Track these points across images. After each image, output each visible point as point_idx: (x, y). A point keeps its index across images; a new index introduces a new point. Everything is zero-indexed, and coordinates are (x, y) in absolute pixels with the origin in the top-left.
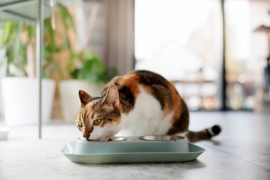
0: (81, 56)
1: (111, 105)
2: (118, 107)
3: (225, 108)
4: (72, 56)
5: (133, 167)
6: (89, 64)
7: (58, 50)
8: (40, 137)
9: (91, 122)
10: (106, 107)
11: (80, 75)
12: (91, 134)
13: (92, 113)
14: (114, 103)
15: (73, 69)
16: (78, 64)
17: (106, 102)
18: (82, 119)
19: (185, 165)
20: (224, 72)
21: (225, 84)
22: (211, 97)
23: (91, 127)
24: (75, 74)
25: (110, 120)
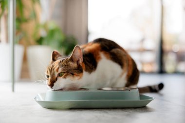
0: (45, 26)
1: (76, 62)
2: (81, 65)
3: (162, 71)
4: (38, 26)
5: (95, 111)
6: (52, 33)
7: (26, 21)
8: (13, 90)
9: (56, 74)
10: (71, 63)
11: (45, 42)
12: (54, 84)
13: (57, 67)
14: (78, 61)
15: (38, 37)
16: (43, 33)
17: (72, 60)
18: (49, 72)
19: (138, 110)
20: (162, 43)
21: (162, 53)
22: (151, 63)
23: (55, 78)
24: (40, 41)
25: (73, 74)
